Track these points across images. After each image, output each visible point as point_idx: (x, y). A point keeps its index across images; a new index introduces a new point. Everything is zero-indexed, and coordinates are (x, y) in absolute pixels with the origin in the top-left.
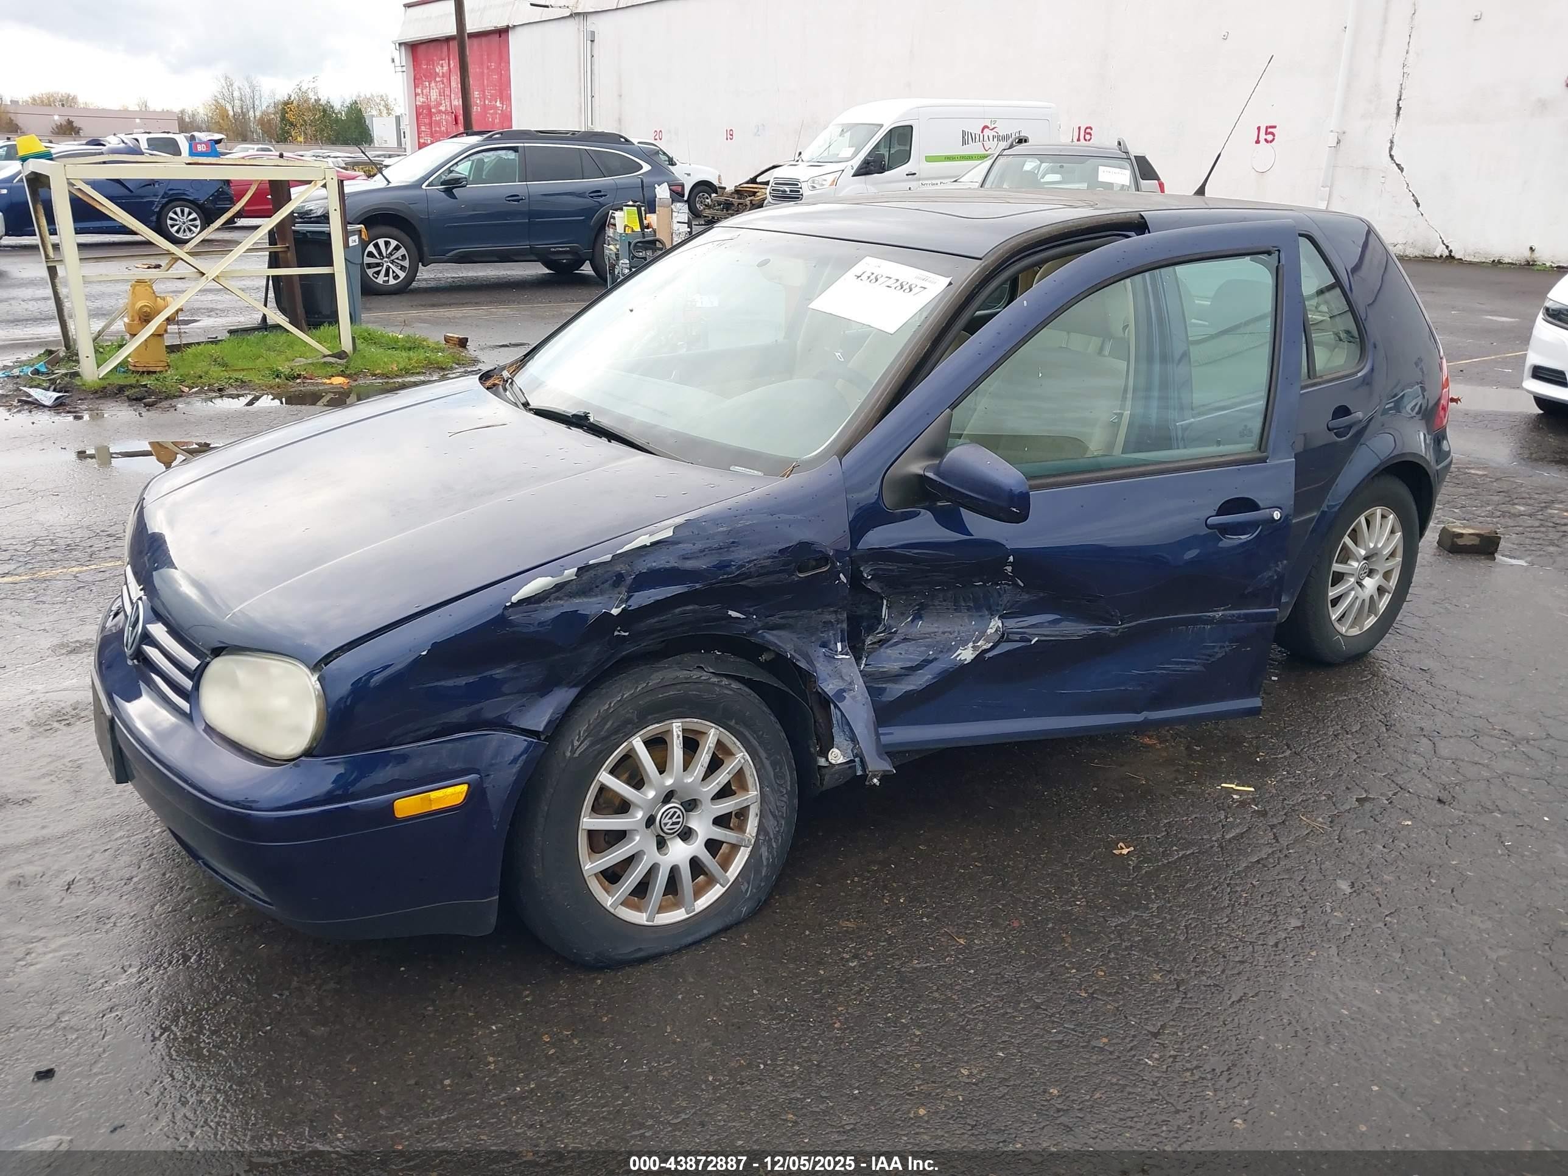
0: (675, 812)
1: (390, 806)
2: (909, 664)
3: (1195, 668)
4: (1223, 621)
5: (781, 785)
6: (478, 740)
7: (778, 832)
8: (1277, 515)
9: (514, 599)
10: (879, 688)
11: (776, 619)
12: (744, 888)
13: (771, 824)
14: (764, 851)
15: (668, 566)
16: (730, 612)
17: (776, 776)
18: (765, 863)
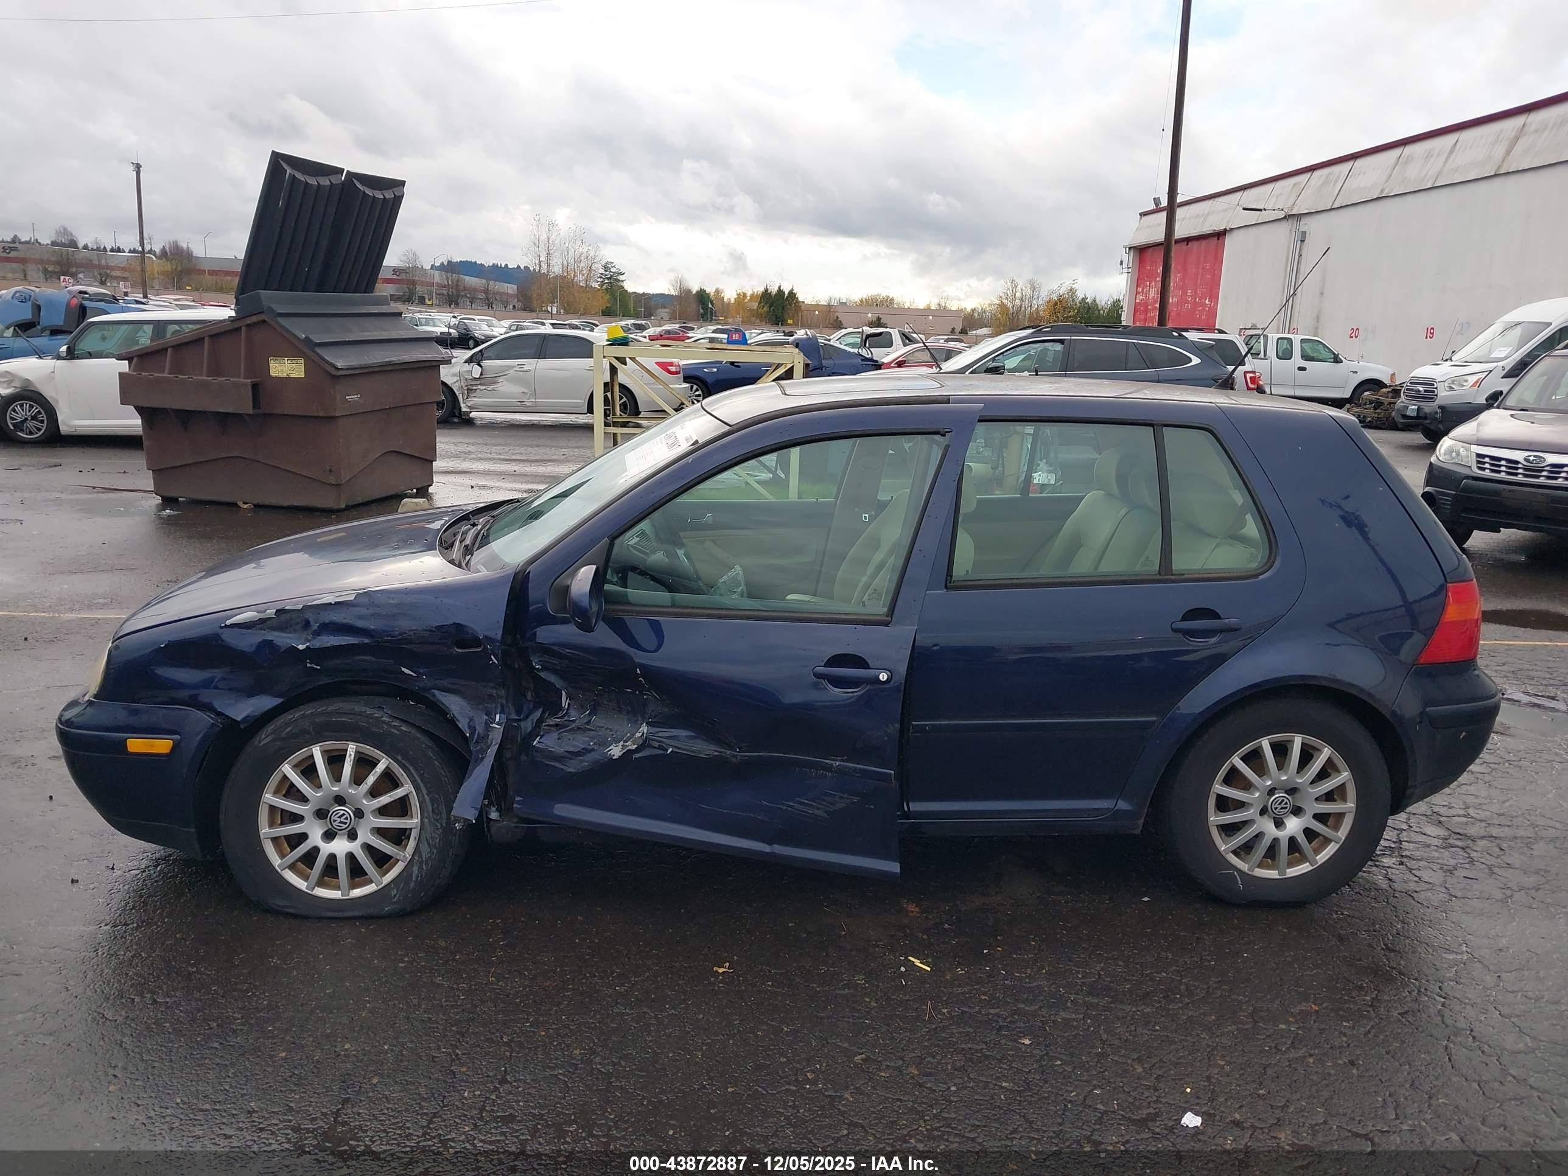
0: (344, 814)
1: (123, 743)
2: (571, 749)
3: (817, 812)
4: (840, 771)
5: (437, 820)
6: (183, 712)
7: (430, 857)
8: (883, 677)
9: (228, 622)
10: (548, 765)
11: (445, 683)
12: (394, 892)
13: (425, 849)
14: (415, 869)
15: (345, 621)
16: (403, 669)
17: (433, 811)
18: (414, 879)
